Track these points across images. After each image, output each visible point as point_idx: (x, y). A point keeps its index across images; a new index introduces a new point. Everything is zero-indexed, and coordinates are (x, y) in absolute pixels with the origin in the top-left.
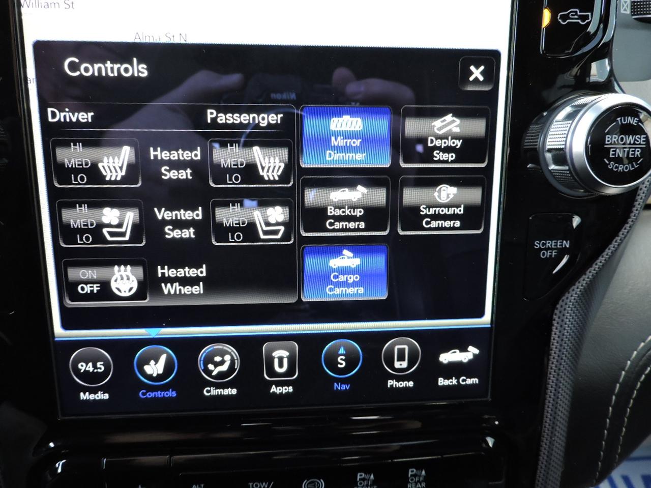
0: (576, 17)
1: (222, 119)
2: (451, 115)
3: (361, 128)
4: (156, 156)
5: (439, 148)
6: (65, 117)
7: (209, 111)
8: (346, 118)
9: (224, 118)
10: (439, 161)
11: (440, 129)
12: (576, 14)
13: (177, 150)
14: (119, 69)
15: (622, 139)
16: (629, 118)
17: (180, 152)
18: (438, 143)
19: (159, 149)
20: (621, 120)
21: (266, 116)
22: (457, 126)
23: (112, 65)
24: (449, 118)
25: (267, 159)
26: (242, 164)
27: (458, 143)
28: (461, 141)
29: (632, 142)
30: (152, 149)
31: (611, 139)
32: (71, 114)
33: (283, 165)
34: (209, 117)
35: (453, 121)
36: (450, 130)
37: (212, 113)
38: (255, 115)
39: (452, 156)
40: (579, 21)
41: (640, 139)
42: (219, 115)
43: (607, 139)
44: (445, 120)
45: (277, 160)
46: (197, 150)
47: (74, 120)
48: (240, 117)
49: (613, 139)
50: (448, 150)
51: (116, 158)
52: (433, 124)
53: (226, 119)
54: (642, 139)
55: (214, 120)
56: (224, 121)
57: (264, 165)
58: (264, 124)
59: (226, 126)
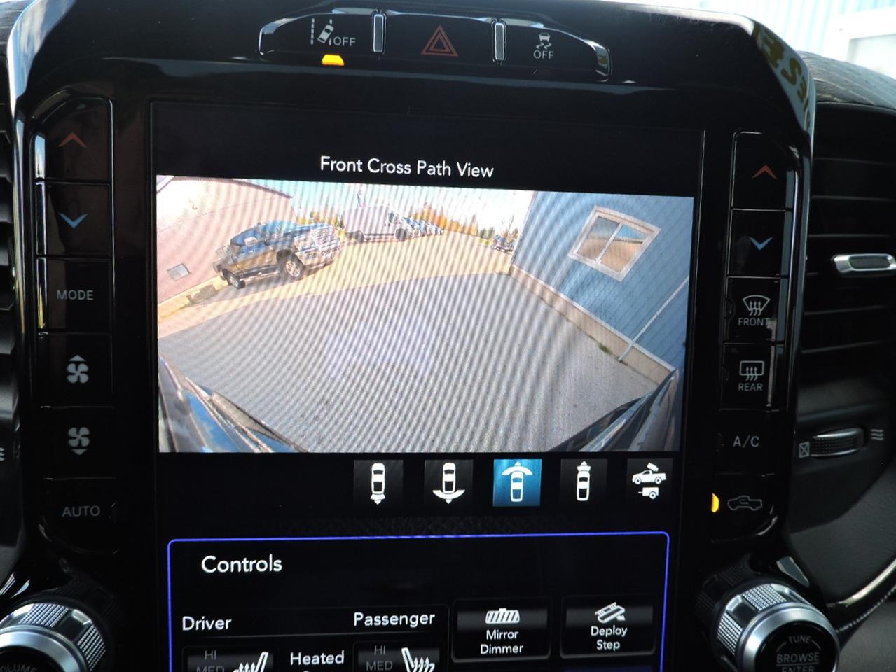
0: (747, 503)
1: (369, 621)
2: (615, 603)
3: (518, 621)
4: (296, 662)
5: (604, 638)
6: (200, 625)
7: (356, 614)
8: (503, 610)
9: (371, 621)
10: (603, 651)
11: (603, 618)
12: (747, 501)
13: (320, 655)
14: (254, 565)
15: (794, 658)
16: (801, 637)
17: (323, 656)
18: (601, 632)
19: (300, 654)
20: (792, 639)
21: (417, 617)
22: (621, 615)
23: (248, 562)
24: (613, 606)
25: (416, 661)
26: (389, 666)
27: (624, 632)
28: (626, 629)
29: (805, 660)
30: (292, 655)
31: (783, 659)
32: (207, 622)
33: (433, 666)
34: (356, 619)
35: (618, 610)
36: (615, 619)
37: (358, 616)
38: (406, 617)
39: (617, 645)
40: (751, 508)
41: (813, 656)
42: (367, 618)
43: (778, 658)
44: (609, 609)
45: (427, 660)
46: (341, 654)
47: (210, 628)
48: (389, 619)
49: (785, 659)
50: (612, 639)
51: (253, 666)
52: (596, 613)
53: (374, 621)
54: (815, 656)
55: (361, 623)
56: (371, 624)
57: (413, 666)
58: (414, 625)
59: (373, 628)
